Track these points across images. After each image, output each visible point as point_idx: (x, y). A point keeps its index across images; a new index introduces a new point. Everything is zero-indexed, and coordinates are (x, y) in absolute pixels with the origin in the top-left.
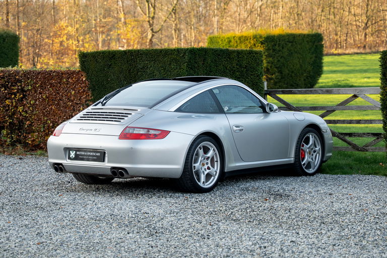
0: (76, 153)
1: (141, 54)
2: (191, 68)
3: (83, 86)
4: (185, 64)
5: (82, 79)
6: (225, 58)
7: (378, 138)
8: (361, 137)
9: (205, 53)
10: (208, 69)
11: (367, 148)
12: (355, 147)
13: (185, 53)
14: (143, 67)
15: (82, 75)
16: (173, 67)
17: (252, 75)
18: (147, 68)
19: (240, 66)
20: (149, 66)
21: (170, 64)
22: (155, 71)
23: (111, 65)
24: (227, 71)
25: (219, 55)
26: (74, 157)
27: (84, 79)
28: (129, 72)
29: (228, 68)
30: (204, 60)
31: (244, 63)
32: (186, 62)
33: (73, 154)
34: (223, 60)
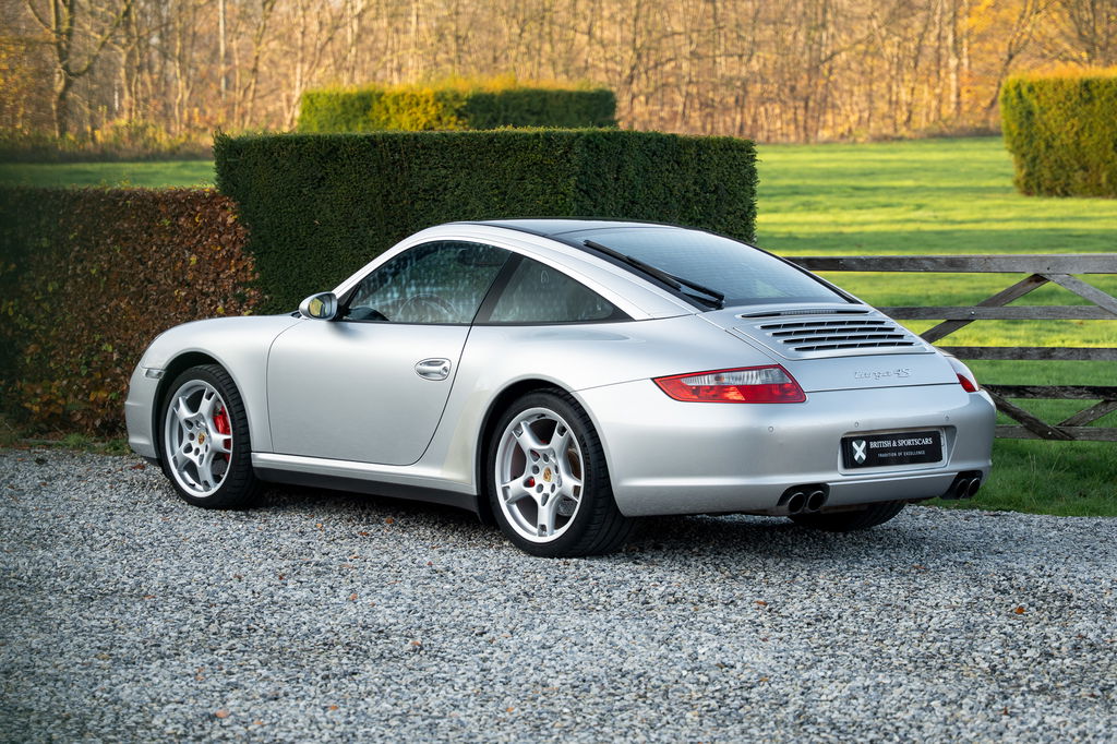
0: (868, 445)
1: (423, 148)
2: (586, 192)
3: (229, 241)
4: (572, 181)
5: (224, 220)
6: (668, 162)
7: (1107, 402)
8: (1055, 396)
9: (623, 146)
10: (626, 194)
11: (1074, 430)
12: (1036, 427)
14: (433, 187)
15: (224, 208)
16: (530, 187)
17: (729, 213)
18: (445, 189)
19: (703, 185)
20: (451, 184)
22: (472, 200)
24: (674, 201)
25: (654, 154)
26: (864, 457)
27: (231, 220)
28: (384, 202)
29: (675, 192)
30: (619, 167)
31: (713, 178)
32: (575, 173)
33: (860, 452)
34: (664, 169)
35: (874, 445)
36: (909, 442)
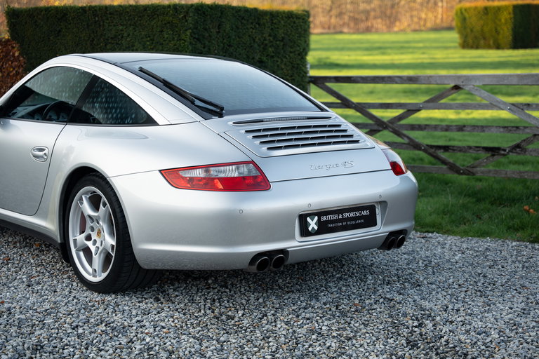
0: (319, 219)
1: (110, 14)
3: (16, 66)
5: (14, 54)
6: (252, 23)
7: (493, 155)
8: (465, 152)
9: (222, 13)
10: (225, 41)
11: (475, 170)
12: (453, 168)
13: (187, 13)
14: (116, 36)
15: (13, 47)
17: (291, 52)
18: (122, 37)
19: (275, 37)
20: (125, 35)
21: (162, 31)
22: (136, 44)
23: (60, 31)
24: (256, 45)
25: (243, 18)
26: (316, 228)
27: (17, 54)
29: (257, 40)
30: (219, 25)
31: (281, 33)
32: (190, 28)
33: (313, 224)
34: (249, 27)
35: (324, 218)
36: (352, 215)
